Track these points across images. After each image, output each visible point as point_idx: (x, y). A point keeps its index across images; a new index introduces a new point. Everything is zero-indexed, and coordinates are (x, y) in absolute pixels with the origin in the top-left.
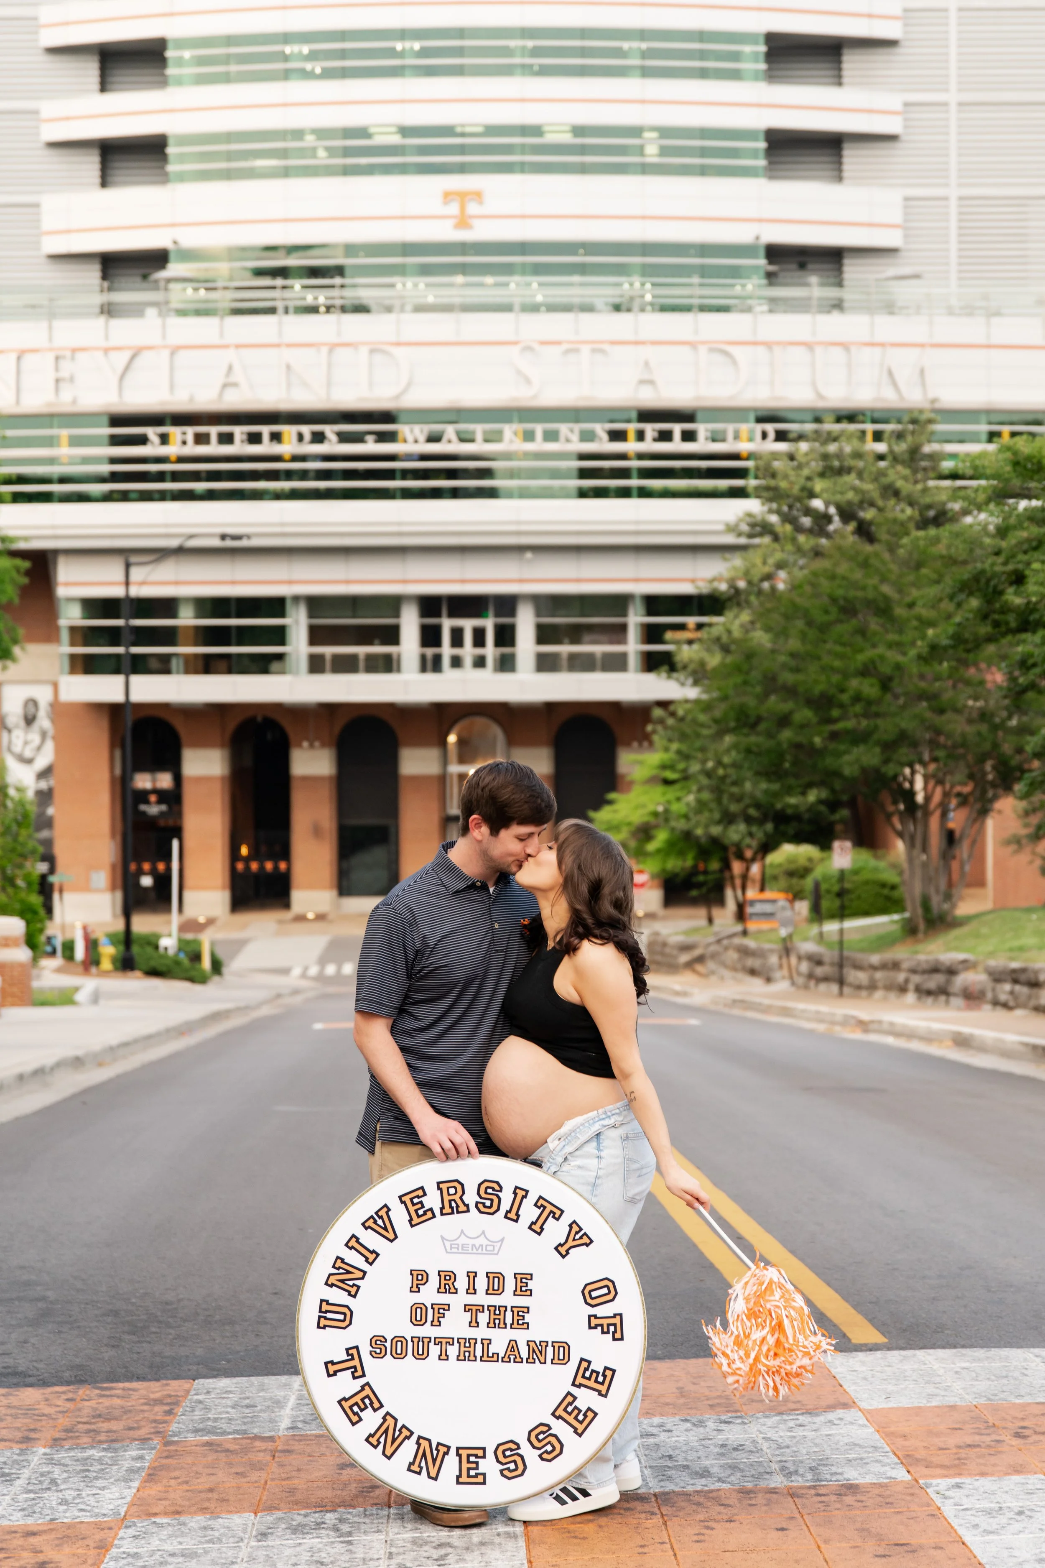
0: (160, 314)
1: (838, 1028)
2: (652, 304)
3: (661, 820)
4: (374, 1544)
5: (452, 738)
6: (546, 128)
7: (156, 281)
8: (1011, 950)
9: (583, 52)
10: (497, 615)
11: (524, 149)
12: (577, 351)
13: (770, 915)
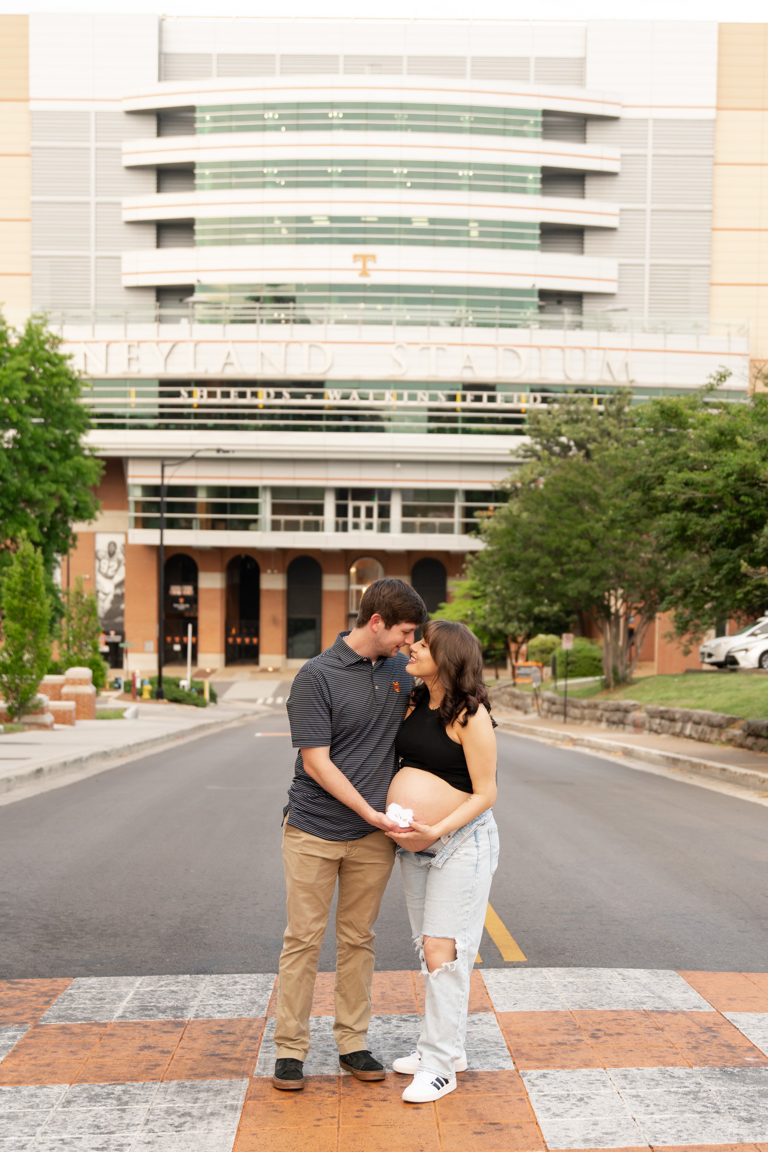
0: (189, 322)
1: (559, 742)
2: (472, 323)
3: (469, 620)
4: (140, 1112)
5: (353, 570)
6: (413, 220)
7: (187, 303)
8: (662, 699)
9: (436, 175)
10: (380, 499)
11: (400, 231)
12: (428, 348)
13: (527, 675)
